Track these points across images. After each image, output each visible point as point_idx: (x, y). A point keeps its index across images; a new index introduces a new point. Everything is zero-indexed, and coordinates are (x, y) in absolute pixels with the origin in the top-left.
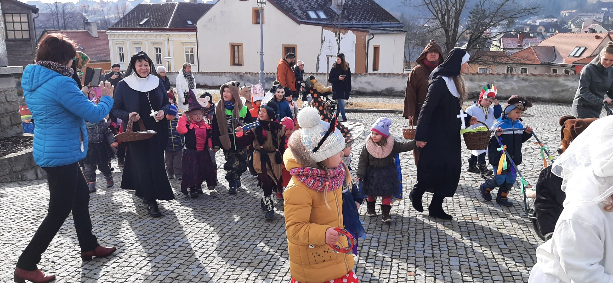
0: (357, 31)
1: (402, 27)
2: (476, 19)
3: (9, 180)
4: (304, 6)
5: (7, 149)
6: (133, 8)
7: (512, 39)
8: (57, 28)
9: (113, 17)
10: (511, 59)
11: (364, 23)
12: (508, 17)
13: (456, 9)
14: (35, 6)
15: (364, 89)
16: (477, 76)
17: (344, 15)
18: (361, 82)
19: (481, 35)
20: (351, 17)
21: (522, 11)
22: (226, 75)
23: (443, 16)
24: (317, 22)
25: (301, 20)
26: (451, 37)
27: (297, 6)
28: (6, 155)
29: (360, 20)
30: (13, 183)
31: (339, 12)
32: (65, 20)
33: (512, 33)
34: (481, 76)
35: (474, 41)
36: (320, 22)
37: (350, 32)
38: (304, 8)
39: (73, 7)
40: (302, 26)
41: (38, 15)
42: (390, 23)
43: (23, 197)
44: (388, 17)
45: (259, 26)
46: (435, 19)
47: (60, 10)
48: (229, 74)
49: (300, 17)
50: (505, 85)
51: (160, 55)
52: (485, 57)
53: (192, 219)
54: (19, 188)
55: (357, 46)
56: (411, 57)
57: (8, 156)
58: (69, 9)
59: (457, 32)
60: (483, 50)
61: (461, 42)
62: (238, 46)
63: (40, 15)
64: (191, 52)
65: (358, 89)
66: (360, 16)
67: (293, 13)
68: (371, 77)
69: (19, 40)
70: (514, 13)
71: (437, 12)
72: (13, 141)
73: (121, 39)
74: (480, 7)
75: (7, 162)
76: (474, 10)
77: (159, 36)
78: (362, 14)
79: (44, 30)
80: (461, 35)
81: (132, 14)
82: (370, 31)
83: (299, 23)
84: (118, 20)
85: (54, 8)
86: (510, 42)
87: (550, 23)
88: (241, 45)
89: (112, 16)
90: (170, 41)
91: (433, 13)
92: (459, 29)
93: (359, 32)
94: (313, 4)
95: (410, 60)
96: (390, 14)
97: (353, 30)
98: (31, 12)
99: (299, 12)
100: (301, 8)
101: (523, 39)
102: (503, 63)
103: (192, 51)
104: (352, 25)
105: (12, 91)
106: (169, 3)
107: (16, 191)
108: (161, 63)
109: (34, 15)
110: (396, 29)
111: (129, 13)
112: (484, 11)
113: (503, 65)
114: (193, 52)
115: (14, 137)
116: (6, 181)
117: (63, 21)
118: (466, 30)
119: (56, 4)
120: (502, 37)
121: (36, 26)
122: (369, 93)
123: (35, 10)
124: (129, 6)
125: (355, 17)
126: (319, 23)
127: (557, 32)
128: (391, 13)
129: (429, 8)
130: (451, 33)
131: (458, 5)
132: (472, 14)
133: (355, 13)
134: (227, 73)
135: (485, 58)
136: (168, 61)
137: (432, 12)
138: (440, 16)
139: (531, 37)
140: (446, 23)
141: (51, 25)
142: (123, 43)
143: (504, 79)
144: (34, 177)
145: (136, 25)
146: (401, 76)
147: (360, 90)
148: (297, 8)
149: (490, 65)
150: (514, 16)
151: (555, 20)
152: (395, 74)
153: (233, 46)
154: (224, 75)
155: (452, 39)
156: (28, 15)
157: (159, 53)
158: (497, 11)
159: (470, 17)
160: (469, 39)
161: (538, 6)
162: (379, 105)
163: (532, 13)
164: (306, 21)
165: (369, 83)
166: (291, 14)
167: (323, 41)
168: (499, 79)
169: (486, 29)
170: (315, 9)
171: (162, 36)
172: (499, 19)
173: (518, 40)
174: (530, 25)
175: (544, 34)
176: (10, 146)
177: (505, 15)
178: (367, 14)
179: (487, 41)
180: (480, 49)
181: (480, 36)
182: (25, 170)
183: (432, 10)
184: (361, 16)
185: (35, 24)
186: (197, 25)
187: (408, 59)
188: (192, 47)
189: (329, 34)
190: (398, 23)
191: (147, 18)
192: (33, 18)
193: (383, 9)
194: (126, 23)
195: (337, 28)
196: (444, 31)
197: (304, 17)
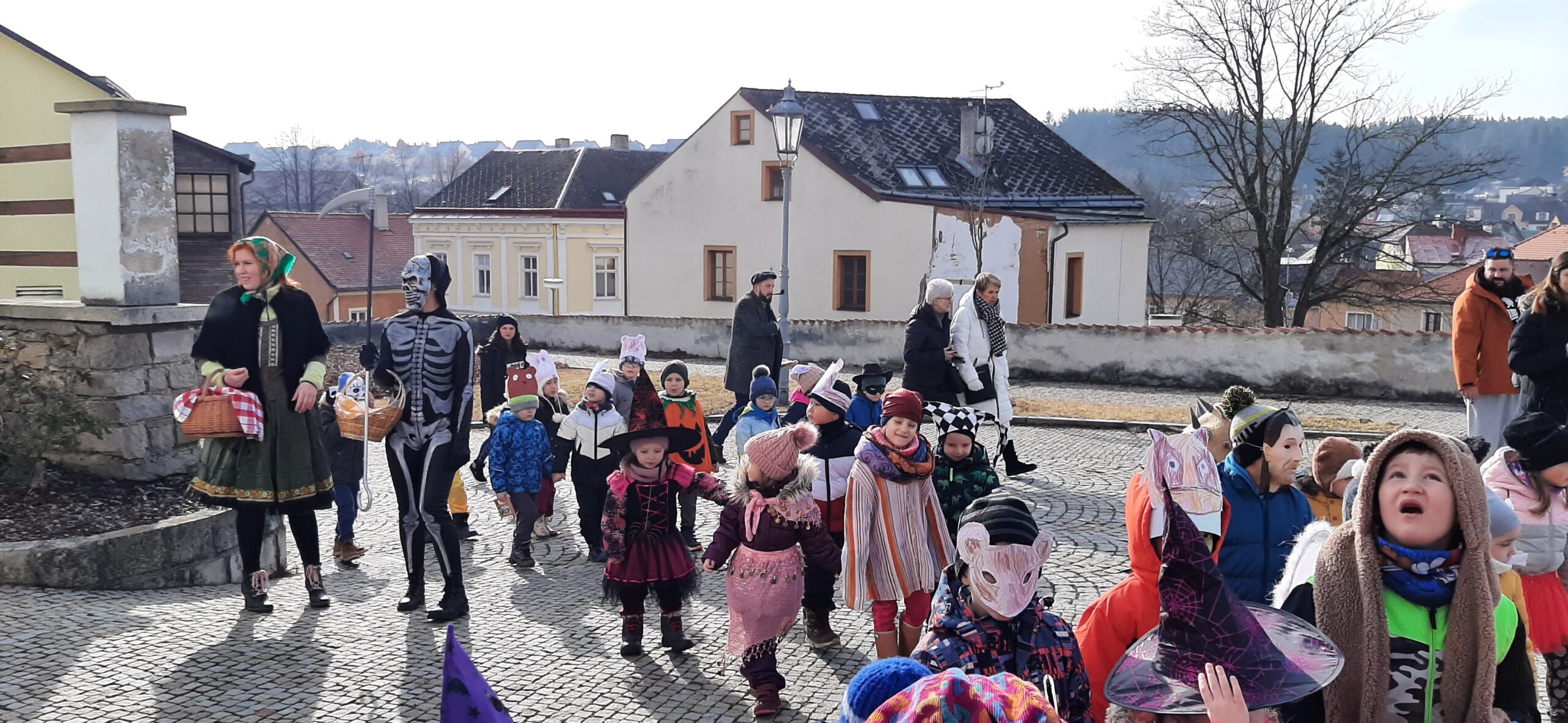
0: (1025, 217)
1: (1141, 208)
2: (1337, 186)
3: (162, 583)
4: (889, 155)
5: (162, 506)
6: (476, 161)
7: (1436, 238)
8: (294, 208)
9: (427, 181)
10: (1437, 293)
11: (1042, 198)
12: (1423, 183)
13: (1284, 162)
14: (248, 155)
15: (1044, 363)
16: (1347, 338)
17: (991, 178)
18: (1035, 347)
19: (1351, 229)
20: (1010, 184)
21: (1462, 168)
22: (694, 324)
23: (1249, 181)
24: (923, 196)
25: (882, 191)
26: (1271, 234)
27: (874, 157)
28: (156, 521)
29: (1031, 190)
30: (170, 591)
31: (978, 171)
32: (312, 188)
33: (1436, 223)
34: (1359, 338)
35: (1332, 245)
36: (930, 196)
37: (1006, 220)
38: (891, 161)
39: (334, 158)
40: (885, 204)
41: (253, 177)
42: (1109, 197)
43: (193, 628)
44: (1106, 183)
45: (780, 205)
46: (1230, 187)
47: (304, 163)
48: (699, 324)
49: (879, 183)
50: (1426, 363)
51: (535, 274)
52: (1364, 284)
53: (605, 703)
54: (185, 605)
55: (1024, 254)
56: (1166, 283)
57: (163, 524)
58: (325, 164)
59: (1288, 221)
60: (1357, 267)
61: (1297, 247)
62: (725, 253)
63: (256, 178)
64: (609, 267)
65: (1027, 365)
66: (1031, 181)
67: (862, 175)
68: (1063, 334)
69: (204, 236)
70: (1439, 174)
71: (1233, 172)
72: (178, 485)
73: (442, 236)
74: (1346, 157)
75: (159, 537)
76: (1332, 165)
77: (534, 230)
78: (1038, 176)
79: (262, 212)
80: (1298, 228)
81: (471, 176)
82: (1059, 217)
83: (878, 198)
84: (437, 190)
85: (288, 160)
86: (1430, 246)
87: (1535, 198)
88: (731, 252)
89: (424, 179)
90: (559, 241)
91: (1223, 175)
92: (1292, 212)
93: (1031, 221)
94: (912, 150)
95: (1162, 289)
96: (1109, 176)
97: (1014, 216)
98: (237, 170)
99: (878, 172)
100: (882, 163)
101: (1465, 239)
102: (1412, 302)
103: (612, 266)
104: (1012, 201)
105: (183, 363)
106: (562, 150)
107: (176, 614)
108: (535, 294)
109: (243, 177)
110: (1127, 213)
111: (466, 172)
112: (1358, 166)
113: (1415, 308)
114: (613, 268)
115: (179, 474)
116: (154, 584)
117: (309, 191)
118: (1313, 215)
119: (296, 151)
120: (1408, 234)
121: (246, 201)
122: (1058, 374)
123: (245, 165)
124: (466, 156)
125: (1018, 184)
126: (926, 199)
127: (1556, 220)
128: (1111, 172)
129: (1211, 161)
130: (1271, 223)
131: (1289, 153)
132: (1324, 173)
133: (1018, 172)
134: (696, 319)
135: (1364, 288)
136: (553, 290)
137: (1219, 170)
138: (1241, 181)
139: (1486, 235)
140: (1259, 198)
141: (280, 200)
142: (448, 244)
143: (1422, 347)
144: (221, 576)
145: (482, 201)
146: (1139, 335)
147: (1033, 368)
148: (873, 162)
149: (1377, 307)
150: (1440, 182)
151: (1550, 189)
152: (1125, 328)
153: (712, 254)
154: (689, 324)
155: (1274, 238)
156: (228, 176)
157: (531, 270)
158: (1394, 169)
159: (1320, 183)
160: (1320, 237)
161: (1503, 155)
162: (1084, 407)
163: (1487, 175)
164: (896, 193)
165: (1058, 350)
166: (857, 175)
167: (936, 241)
168: (1409, 346)
169: (1364, 215)
170: (919, 163)
171: (542, 229)
172: (1401, 189)
173: (1451, 242)
174: (1481, 202)
175: (1520, 225)
176: (170, 497)
177: (1416, 179)
178: (1049, 176)
179: (1368, 245)
180: (1349, 264)
181: (1348, 231)
182: (201, 558)
183: (1219, 165)
184: (1035, 180)
185: (245, 196)
186: (627, 203)
187: (1156, 288)
188: (613, 255)
189: (953, 225)
190: (1131, 197)
191: (507, 185)
192: (241, 182)
193: (1091, 162)
194: (458, 197)
195: (976, 209)
196: (1250, 217)
197: (890, 183)
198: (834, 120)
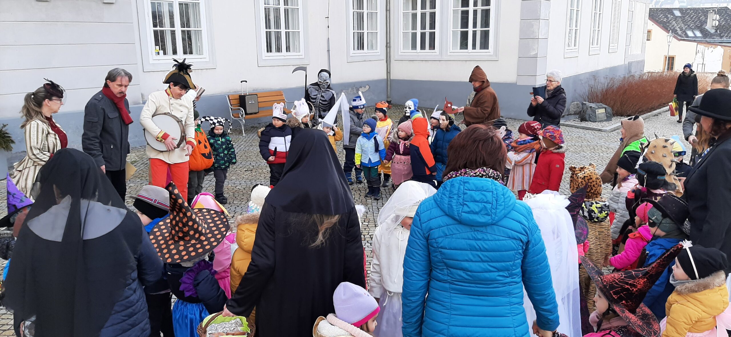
4: (684, 27)
17: (717, 33)
20: (723, 35)
24: (693, 39)
25: (681, 38)
27: (679, 28)
31: (713, 31)
37: (719, 47)
38: (684, 29)
40: (682, 42)
49: (680, 36)
83: (680, 40)
93: (726, 47)
94: (691, 25)
97: (722, 45)
99: (680, 32)
100: (681, 29)
104: (722, 41)
125: (726, 35)
126: (695, 40)
133: (726, 31)
148: (678, 29)
164: (685, 38)
166: (673, 33)
167: (697, 52)
170: (693, 29)
189: (702, 48)
195: (709, 43)
197: (683, 36)
198: (667, 17)
